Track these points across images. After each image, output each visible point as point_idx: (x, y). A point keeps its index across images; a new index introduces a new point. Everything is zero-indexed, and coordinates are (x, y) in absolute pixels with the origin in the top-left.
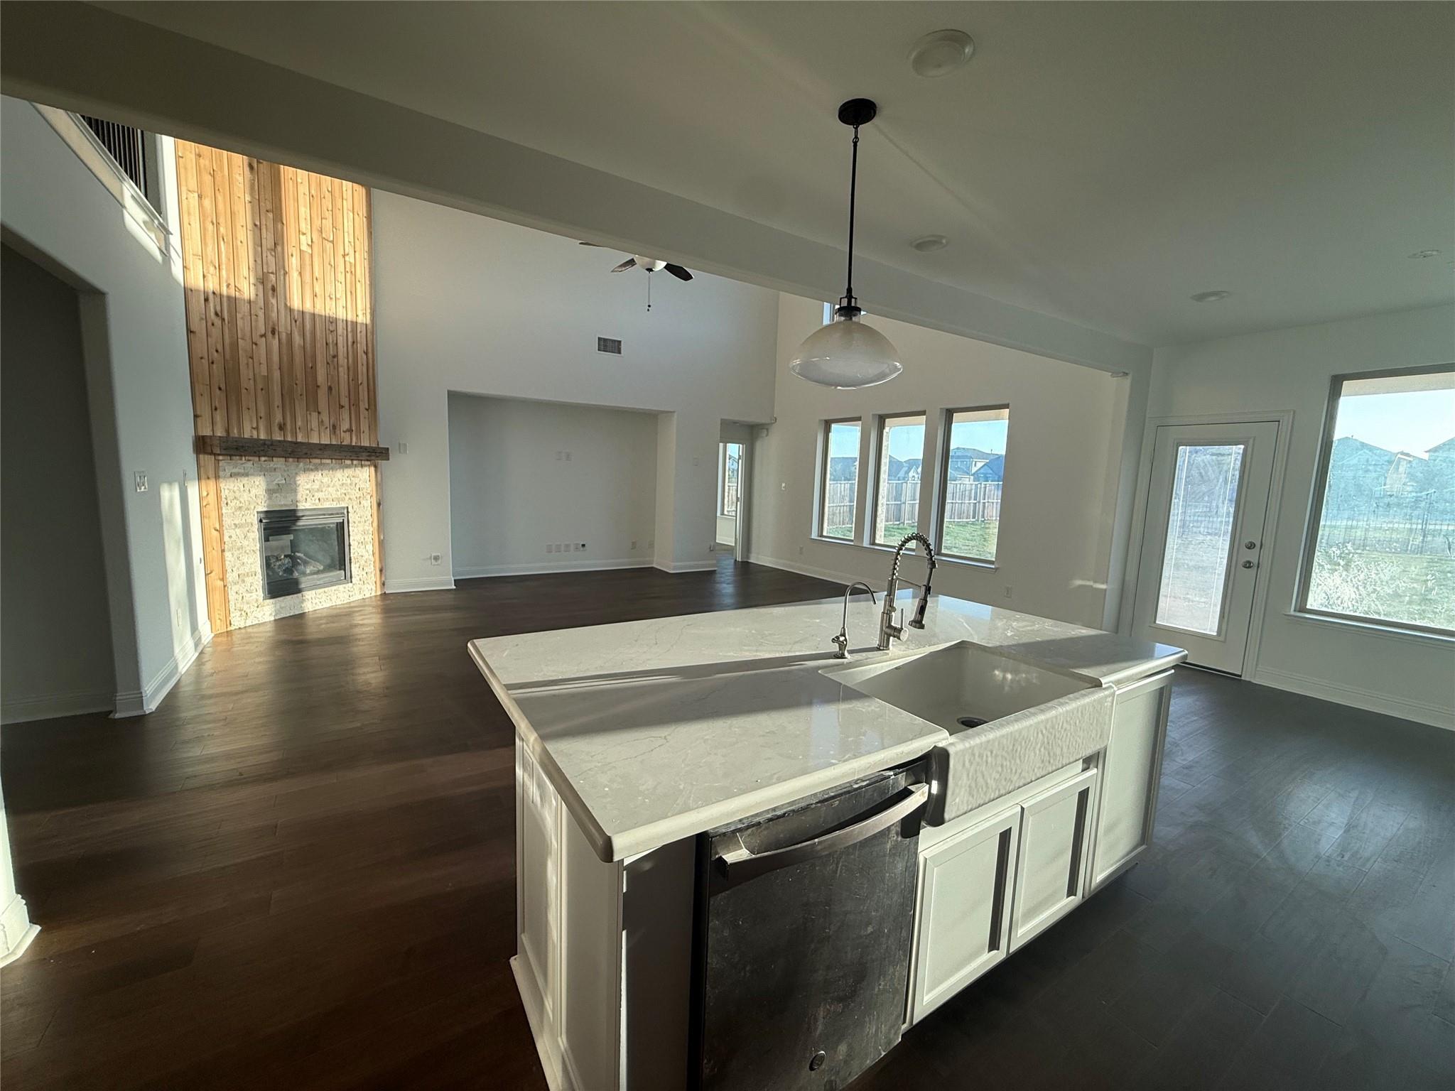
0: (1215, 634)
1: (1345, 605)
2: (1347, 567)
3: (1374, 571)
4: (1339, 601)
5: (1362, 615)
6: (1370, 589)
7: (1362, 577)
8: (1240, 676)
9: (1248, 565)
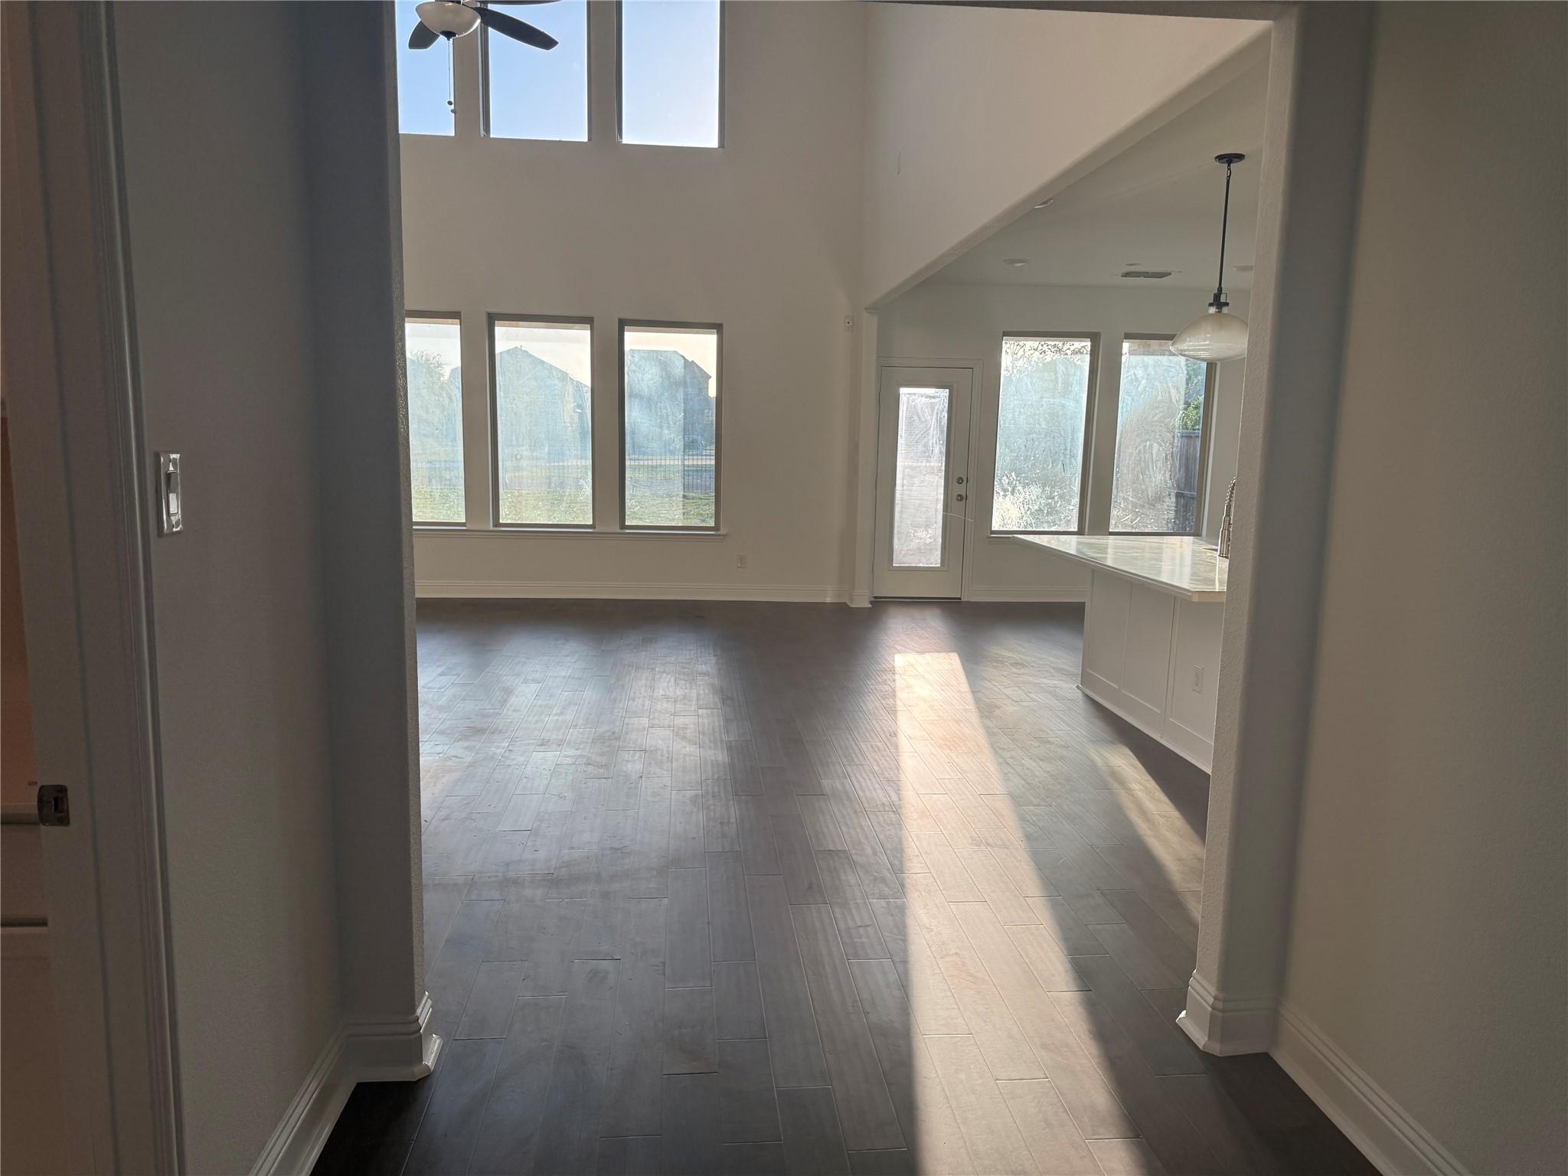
0: (939, 565)
1: (1014, 523)
2: (1013, 493)
3: (1028, 493)
4: (1010, 521)
5: (1023, 529)
6: (1026, 508)
7: (1021, 500)
8: (960, 599)
9: (960, 498)
